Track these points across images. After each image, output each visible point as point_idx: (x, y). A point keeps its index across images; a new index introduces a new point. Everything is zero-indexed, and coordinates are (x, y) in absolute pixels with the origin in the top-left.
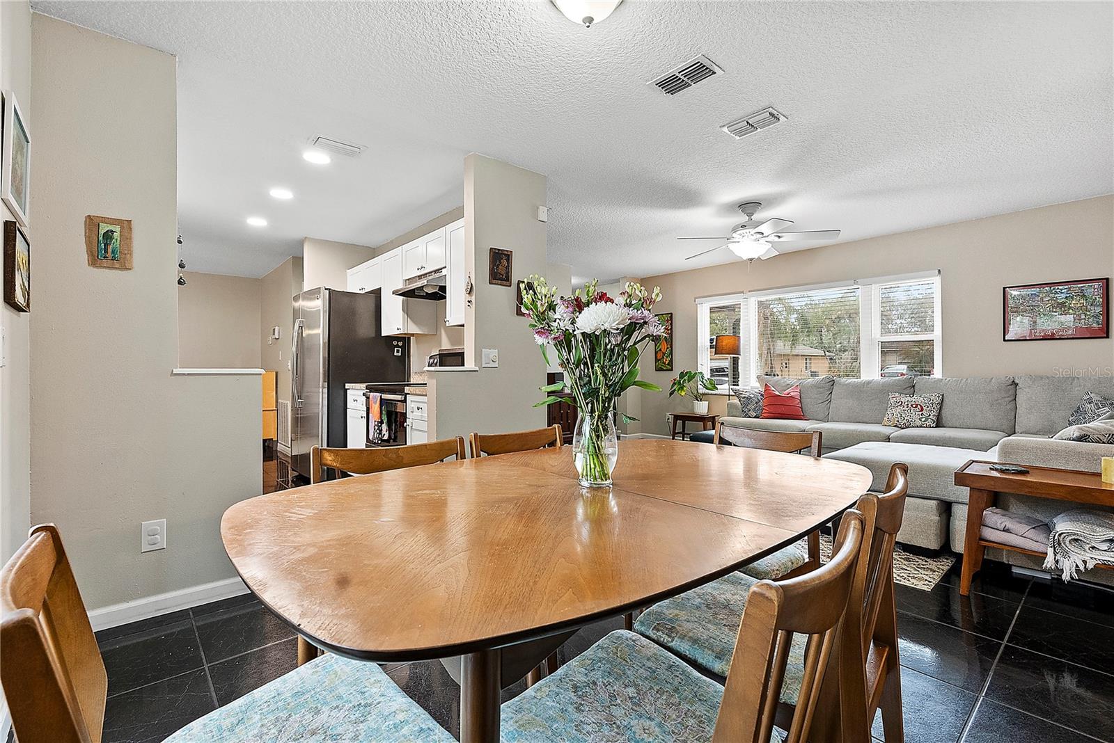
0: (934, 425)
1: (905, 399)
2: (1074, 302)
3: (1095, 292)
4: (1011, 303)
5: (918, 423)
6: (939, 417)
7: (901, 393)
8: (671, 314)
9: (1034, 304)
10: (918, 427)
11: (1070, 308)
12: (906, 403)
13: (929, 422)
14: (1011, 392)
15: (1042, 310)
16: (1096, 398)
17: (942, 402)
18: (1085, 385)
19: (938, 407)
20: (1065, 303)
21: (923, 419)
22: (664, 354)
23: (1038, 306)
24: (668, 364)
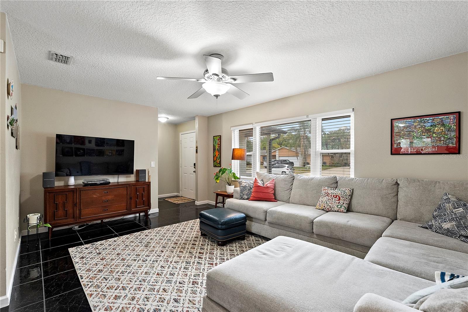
0: (345, 211)
1: (330, 191)
2: (436, 129)
3: (451, 121)
4: (396, 130)
5: (336, 209)
6: (350, 205)
7: (328, 187)
8: (220, 136)
9: (410, 130)
10: (335, 211)
11: (434, 133)
12: (330, 195)
13: (343, 209)
14: (395, 189)
15: (415, 134)
16: (453, 199)
17: (352, 194)
18: (444, 188)
19: (350, 197)
20: (430, 129)
21: (339, 207)
22: (217, 158)
23: (413, 131)
24: (219, 164)
